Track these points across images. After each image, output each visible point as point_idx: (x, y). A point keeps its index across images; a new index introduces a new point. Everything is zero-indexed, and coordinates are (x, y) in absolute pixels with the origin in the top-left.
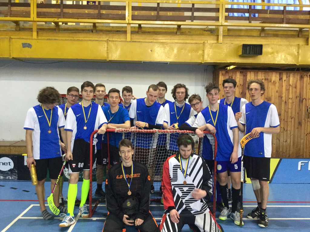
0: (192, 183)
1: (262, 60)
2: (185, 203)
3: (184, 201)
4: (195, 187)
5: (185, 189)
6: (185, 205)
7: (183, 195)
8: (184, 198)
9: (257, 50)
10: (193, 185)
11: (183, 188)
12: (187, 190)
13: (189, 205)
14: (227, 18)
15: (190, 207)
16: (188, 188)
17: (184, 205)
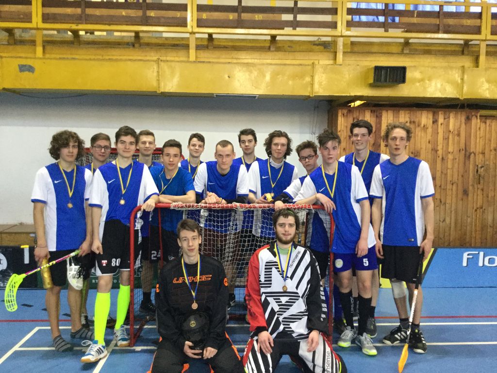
0: (295, 290)
1: (405, 91)
2: (283, 321)
3: (281, 319)
4: (299, 297)
5: (284, 300)
6: (284, 325)
7: (280, 308)
8: (281, 315)
9: (398, 75)
10: (297, 293)
11: (280, 298)
12: (287, 302)
13: (289, 325)
14: (350, 24)
15: (290, 328)
16: (289, 298)
17: (282, 325)
